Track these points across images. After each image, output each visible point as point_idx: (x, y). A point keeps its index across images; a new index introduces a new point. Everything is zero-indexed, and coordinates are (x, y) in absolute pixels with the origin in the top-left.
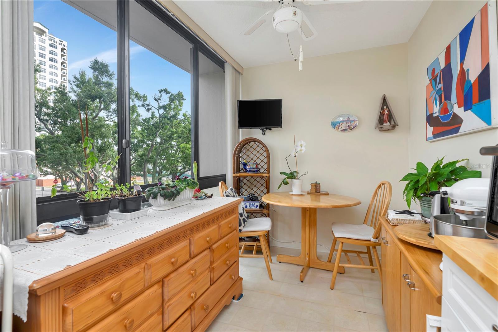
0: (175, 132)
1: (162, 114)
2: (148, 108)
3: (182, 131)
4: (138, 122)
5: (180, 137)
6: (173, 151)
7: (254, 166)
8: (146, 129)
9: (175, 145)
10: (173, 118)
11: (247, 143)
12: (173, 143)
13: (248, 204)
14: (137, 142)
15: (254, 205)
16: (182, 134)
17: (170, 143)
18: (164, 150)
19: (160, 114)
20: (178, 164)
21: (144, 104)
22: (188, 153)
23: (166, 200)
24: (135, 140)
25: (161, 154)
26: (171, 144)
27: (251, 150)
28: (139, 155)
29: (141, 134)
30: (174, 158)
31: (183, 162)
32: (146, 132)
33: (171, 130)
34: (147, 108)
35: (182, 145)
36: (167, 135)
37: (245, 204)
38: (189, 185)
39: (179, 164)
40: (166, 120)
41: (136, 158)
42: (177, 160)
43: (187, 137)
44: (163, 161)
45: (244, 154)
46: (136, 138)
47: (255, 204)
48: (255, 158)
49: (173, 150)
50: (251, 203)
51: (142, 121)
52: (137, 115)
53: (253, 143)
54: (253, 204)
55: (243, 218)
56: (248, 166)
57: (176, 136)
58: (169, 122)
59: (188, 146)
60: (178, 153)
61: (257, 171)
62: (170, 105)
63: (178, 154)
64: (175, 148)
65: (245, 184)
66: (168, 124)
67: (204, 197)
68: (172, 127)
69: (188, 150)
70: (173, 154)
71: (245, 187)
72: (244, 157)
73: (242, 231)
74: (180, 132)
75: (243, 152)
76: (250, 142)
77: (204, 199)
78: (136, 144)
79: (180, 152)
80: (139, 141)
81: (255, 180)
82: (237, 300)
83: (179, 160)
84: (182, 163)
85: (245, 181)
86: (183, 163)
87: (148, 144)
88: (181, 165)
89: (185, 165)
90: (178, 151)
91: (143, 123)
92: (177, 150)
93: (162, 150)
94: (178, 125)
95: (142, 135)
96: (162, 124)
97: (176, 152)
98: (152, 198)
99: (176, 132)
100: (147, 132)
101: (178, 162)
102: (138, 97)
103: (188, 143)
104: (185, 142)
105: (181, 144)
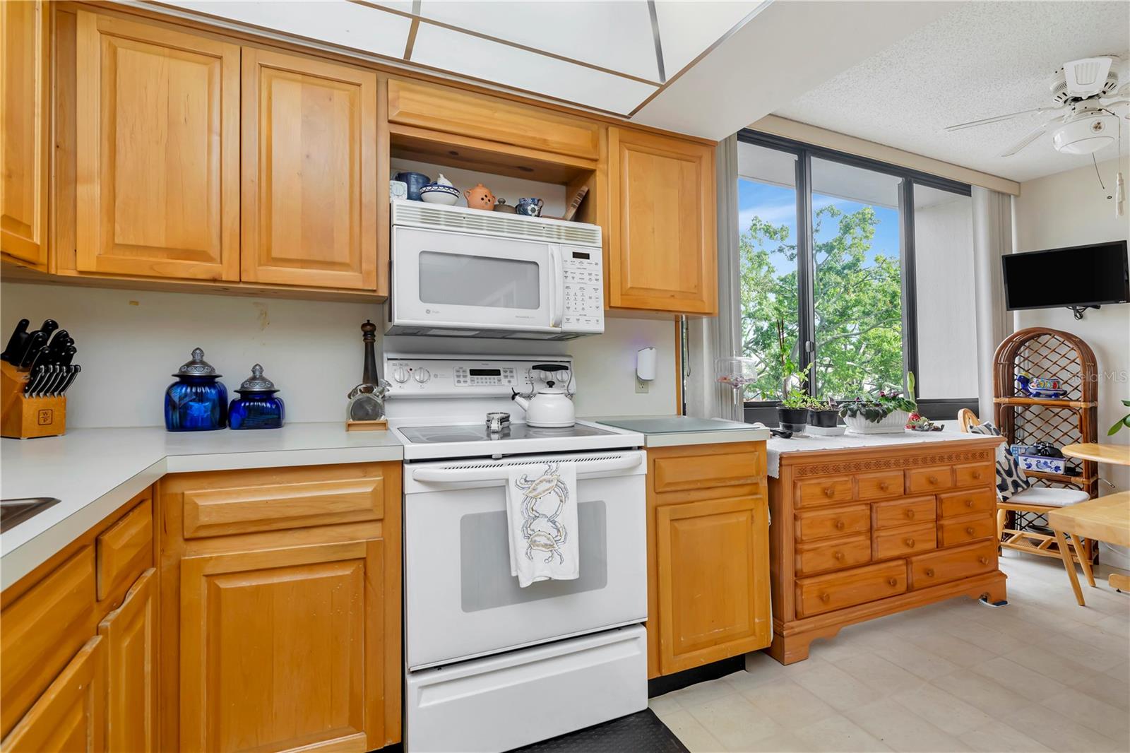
0: (856, 301)
1: (823, 263)
2: (792, 254)
3: (874, 298)
4: (770, 284)
5: (867, 314)
6: (849, 347)
7: (1049, 385)
8: (786, 298)
9: (855, 332)
10: (850, 268)
11: (1032, 338)
12: (849, 327)
13: (1033, 461)
14: (769, 327)
15: (1049, 465)
16: (873, 306)
17: (842, 328)
18: (827, 344)
19: (819, 263)
20: (863, 378)
21: (784, 246)
22: (890, 351)
23: (868, 420)
24: (764, 322)
25: (822, 353)
26: (844, 330)
27: (1044, 352)
28: (773, 356)
29: (776, 309)
30: (853, 361)
31: (877, 373)
32: (786, 303)
33: (845, 298)
34: (789, 253)
35: (872, 331)
36: (836, 310)
37: (1025, 460)
38: (900, 406)
39: (866, 376)
40: (833, 277)
41: (767, 361)
42: (860, 368)
43: (887, 311)
44: (826, 370)
45: (1025, 359)
46: (766, 319)
47: (1053, 464)
48: (1054, 369)
49: (851, 344)
50: (1042, 461)
51: (778, 281)
52: (768, 271)
53: (1048, 337)
54: (1045, 463)
55: (1013, 479)
56: (1033, 384)
57: (859, 311)
58: (839, 279)
59: (890, 334)
60: (862, 351)
61: (1056, 395)
62: (840, 241)
63: (864, 353)
64: (854, 340)
65: (1028, 421)
66: (838, 284)
67: (926, 428)
68: (846, 290)
69: (889, 342)
70: (849, 352)
71: (1029, 428)
72: (1026, 365)
73: (1008, 501)
74: (869, 302)
75: (1022, 355)
76: (1039, 336)
77: (927, 430)
78: (767, 331)
79: (867, 347)
80: (772, 325)
81: (1057, 414)
82: (994, 604)
83: (866, 367)
84: (873, 375)
85: (1028, 415)
86: (877, 376)
87: (791, 330)
88: (870, 380)
89: (881, 381)
90: (864, 346)
91: (781, 287)
92: (860, 342)
93: (824, 344)
94: (861, 286)
95: (780, 311)
96: (823, 285)
97: (858, 348)
98: (850, 416)
99: (858, 302)
100: (789, 304)
101: (863, 372)
102: (770, 233)
103: (891, 326)
104: (882, 325)
105: (869, 330)
